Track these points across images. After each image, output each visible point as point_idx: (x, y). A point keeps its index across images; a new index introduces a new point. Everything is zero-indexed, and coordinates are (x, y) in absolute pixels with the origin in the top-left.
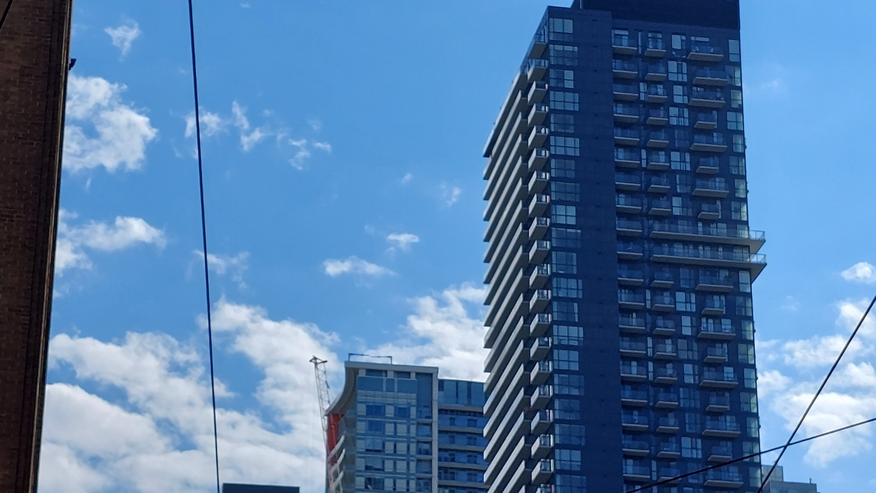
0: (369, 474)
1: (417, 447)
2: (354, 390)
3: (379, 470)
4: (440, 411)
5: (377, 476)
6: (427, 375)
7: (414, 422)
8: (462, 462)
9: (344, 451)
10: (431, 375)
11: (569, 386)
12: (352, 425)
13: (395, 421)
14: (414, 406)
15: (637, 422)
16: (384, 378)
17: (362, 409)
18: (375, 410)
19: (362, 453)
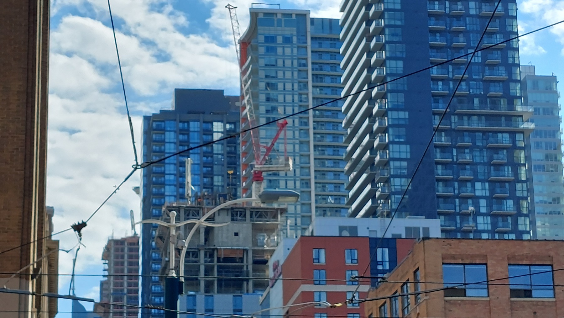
0: (268, 80)
1: (298, 62)
2: (256, 26)
3: (274, 77)
4: (312, 38)
5: (273, 81)
6: (302, 16)
7: (295, 46)
8: (327, 71)
9: (251, 66)
10: (305, 15)
11: (394, 19)
12: (255, 49)
13: (283, 46)
14: (295, 36)
15: (439, 41)
16: (275, 18)
17: (261, 39)
18: (270, 39)
19: (263, 67)
